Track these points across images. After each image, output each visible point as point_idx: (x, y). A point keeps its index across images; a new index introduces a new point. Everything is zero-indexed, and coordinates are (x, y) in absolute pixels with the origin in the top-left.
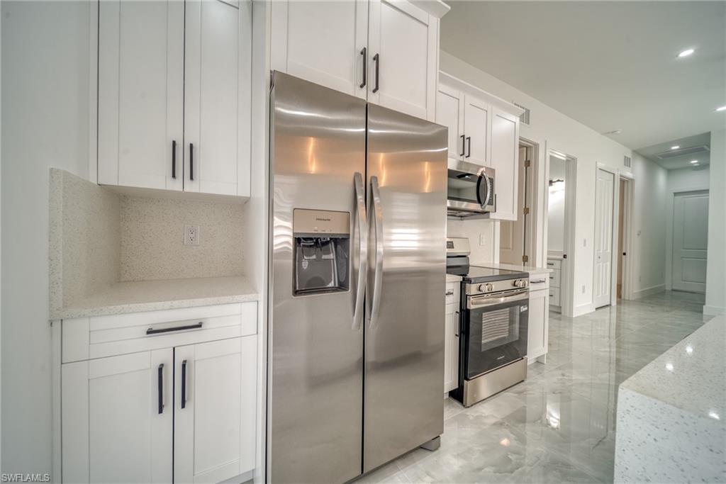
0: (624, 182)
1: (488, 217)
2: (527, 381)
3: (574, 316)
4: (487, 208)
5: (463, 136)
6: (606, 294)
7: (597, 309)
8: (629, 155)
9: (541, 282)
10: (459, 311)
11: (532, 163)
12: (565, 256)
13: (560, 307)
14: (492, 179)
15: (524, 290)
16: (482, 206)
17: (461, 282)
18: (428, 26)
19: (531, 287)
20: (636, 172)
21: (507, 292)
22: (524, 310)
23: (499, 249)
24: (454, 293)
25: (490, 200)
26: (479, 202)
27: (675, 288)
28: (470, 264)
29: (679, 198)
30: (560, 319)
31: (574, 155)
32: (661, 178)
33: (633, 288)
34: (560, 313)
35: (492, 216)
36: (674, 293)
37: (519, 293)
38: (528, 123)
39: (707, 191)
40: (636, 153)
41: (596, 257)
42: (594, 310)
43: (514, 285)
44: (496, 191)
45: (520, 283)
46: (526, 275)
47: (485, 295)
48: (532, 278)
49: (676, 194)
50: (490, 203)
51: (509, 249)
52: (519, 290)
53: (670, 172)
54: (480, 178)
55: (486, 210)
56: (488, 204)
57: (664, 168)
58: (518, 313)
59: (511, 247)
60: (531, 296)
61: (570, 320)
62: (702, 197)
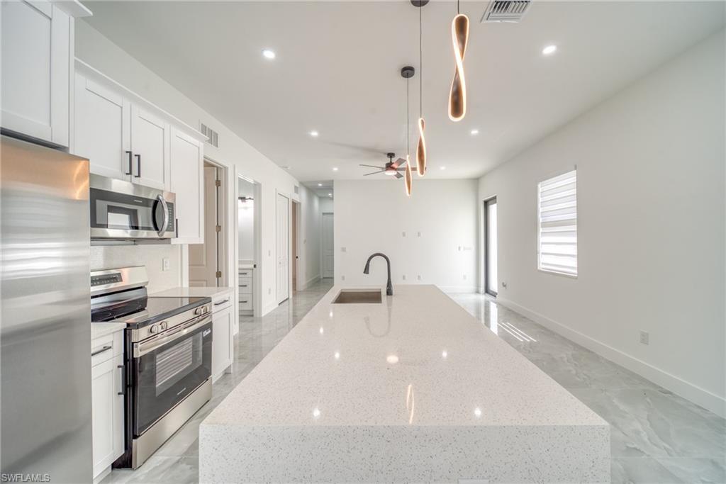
0: (295, 205)
1: (170, 243)
2: (212, 400)
3: (263, 315)
4: (166, 235)
5: (130, 153)
6: (285, 291)
7: (280, 304)
8: (298, 186)
9: (225, 301)
10: (122, 364)
11: (223, 183)
12: (255, 266)
13: (253, 310)
14: (172, 204)
15: (207, 314)
16: (158, 233)
17: (125, 330)
18: (51, 19)
19: (214, 309)
20: (302, 197)
21: (187, 323)
22: (207, 333)
23: (188, 267)
24: (115, 347)
25: (168, 226)
26: (157, 229)
27: (325, 276)
28: (148, 296)
29: (325, 216)
30: (252, 321)
31: (259, 181)
32: (316, 202)
33: (302, 282)
34: (252, 316)
35: (174, 241)
36: (325, 280)
37: (202, 320)
38: (217, 146)
39: (332, 214)
40: (301, 183)
41: (278, 263)
42: (277, 306)
43: (196, 313)
44: (177, 216)
45: (201, 310)
46: (208, 300)
47: (159, 335)
48: (214, 301)
49: (324, 214)
50: (170, 229)
51: (203, 265)
52: (200, 317)
53: (320, 198)
54: (156, 202)
55: (165, 236)
56: (167, 230)
57: (317, 195)
58: (201, 338)
59: (204, 263)
60: (215, 318)
61: (260, 319)
62: (330, 217)
